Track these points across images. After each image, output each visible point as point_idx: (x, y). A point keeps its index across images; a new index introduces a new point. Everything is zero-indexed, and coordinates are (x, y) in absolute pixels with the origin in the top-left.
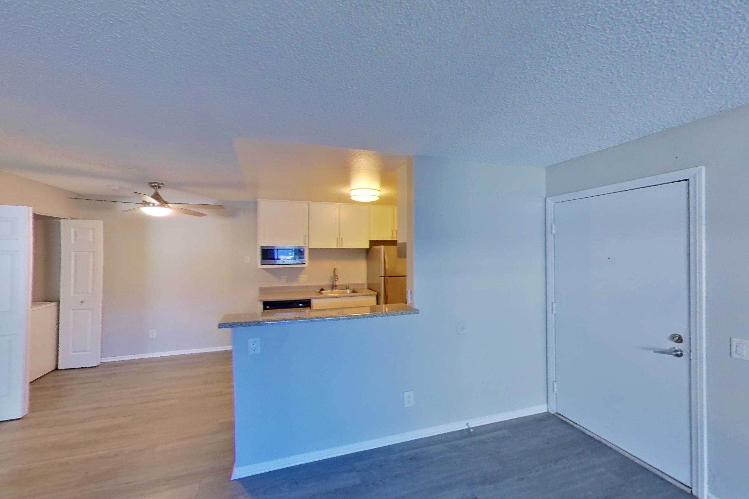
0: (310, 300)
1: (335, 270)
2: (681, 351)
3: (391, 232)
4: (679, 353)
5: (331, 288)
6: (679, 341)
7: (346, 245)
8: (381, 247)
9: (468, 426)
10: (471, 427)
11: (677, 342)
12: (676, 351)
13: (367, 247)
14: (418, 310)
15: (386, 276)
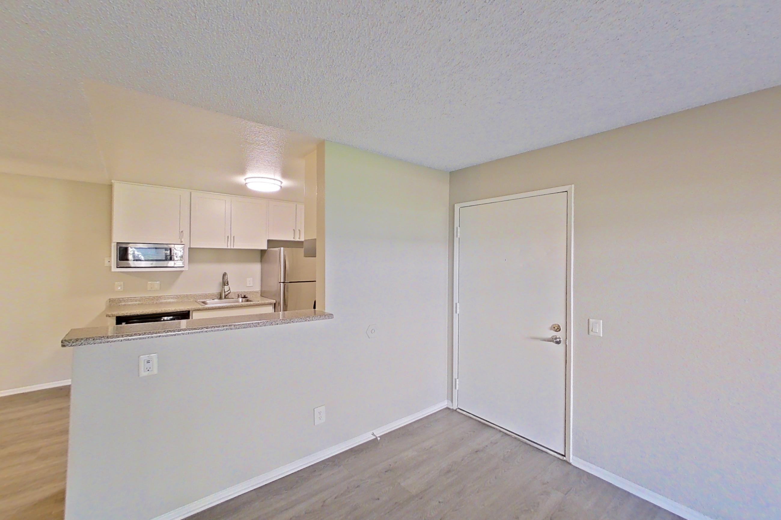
0: (189, 311)
1: (225, 275)
2: (559, 338)
3: (293, 231)
4: (558, 340)
5: (219, 298)
6: (558, 330)
7: (239, 245)
8: (281, 249)
9: (375, 435)
10: (377, 436)
11: (556, 331)
12: (556, 339)
13: (264, 247)
14: (332, 315)
15: (286, 282)
